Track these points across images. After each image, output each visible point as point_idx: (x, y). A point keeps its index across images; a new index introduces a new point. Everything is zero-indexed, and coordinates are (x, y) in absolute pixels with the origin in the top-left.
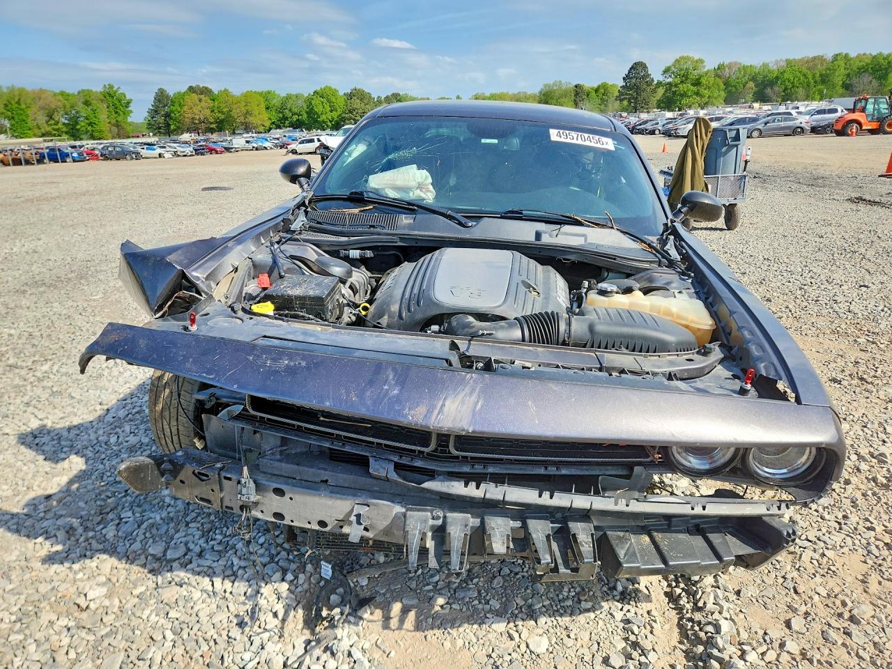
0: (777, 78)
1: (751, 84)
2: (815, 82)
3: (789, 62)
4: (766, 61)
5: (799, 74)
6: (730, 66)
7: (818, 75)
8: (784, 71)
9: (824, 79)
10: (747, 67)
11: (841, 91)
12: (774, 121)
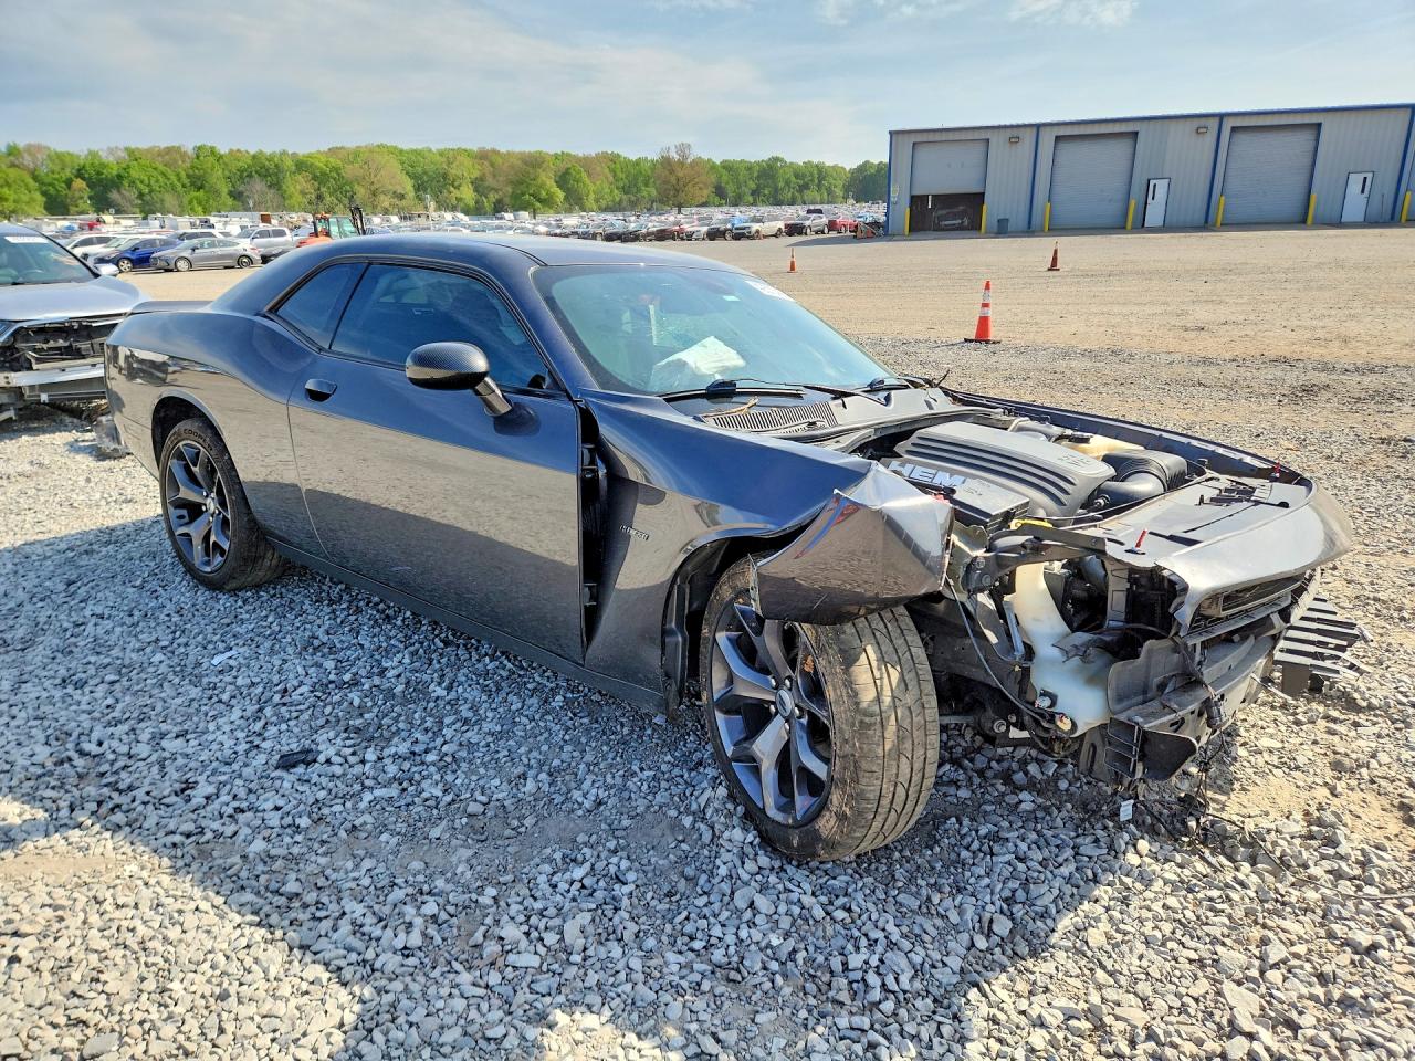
0: (119, 176)
1: (79, 184)
2: (184, 186)
3: (130, 152)
4: (95, 148)
5: (155, 173)
6: (30, 149)
7: (183, 175)
8: (129, 167)
9: (198, 182)
10: (63, 154)
11: (230, 201)
12: (202, 246)
